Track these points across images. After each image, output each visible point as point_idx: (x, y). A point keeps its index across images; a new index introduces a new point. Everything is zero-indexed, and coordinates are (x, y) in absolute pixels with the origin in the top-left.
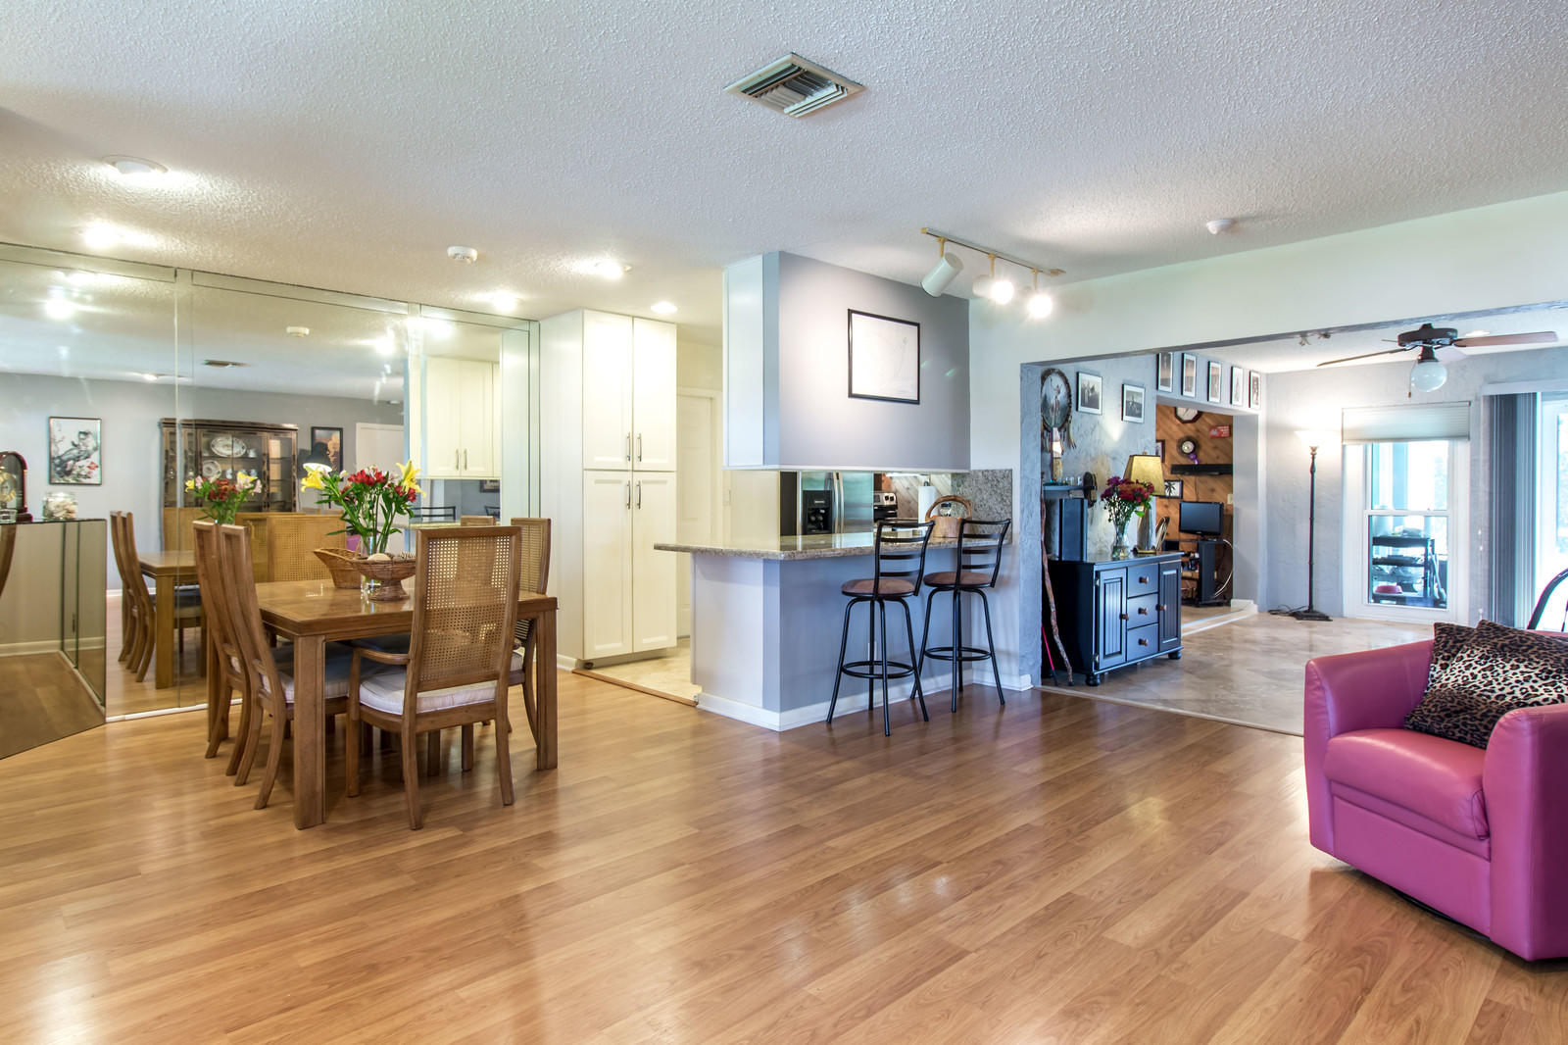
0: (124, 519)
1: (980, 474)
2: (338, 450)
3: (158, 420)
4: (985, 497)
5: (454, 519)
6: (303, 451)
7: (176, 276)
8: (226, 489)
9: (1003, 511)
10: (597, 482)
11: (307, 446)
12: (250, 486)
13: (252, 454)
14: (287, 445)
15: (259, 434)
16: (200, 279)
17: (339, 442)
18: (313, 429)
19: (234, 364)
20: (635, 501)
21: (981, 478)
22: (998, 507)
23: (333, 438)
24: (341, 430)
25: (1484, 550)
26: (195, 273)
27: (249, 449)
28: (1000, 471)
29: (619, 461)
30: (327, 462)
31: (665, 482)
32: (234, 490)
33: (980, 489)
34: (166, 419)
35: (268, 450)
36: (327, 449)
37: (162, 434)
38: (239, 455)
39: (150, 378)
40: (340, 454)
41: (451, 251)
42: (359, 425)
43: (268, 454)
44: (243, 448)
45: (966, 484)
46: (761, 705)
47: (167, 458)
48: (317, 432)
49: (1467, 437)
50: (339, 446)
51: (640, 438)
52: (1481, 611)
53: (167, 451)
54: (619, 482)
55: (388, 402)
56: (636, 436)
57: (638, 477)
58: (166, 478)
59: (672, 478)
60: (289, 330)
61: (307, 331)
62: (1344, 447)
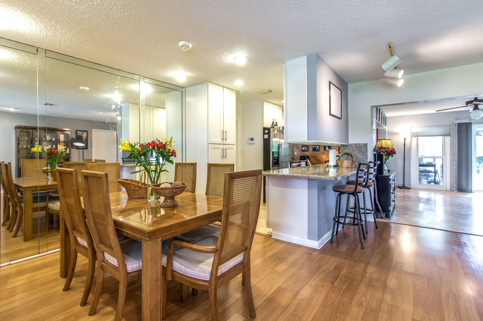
0: (6, 165)
1: (354, 145)
2: (86, 138)
3: (15, 126)
4: (356, 153)
5: (135, 162)
6: (72, 139)
7: (37, 51)
8: (54, 152)
9: (364, 158)
10: (213, 148)
11: (74, 136)
12: (64, 150)
13: (53, 139)
14: (66, 136)
15: (56, 132)
16: (49, 54)
17: (86, 136)
18: (76, 131)
19: (50, 104)
20: (225, 155)
21: (354, 147)
22: (362, 157)
23: (84, 134)
24: (87, 132)
25: (456, 168)
26: (47, 51)
27: (52, 137)
28: (363, 144)
29: (219, 140)
30: (82, 142)
31: (232, 149)
32: (57, 152)
33: (354, 151)
34: (18, 126)
35: (60, 138)
36: (83, 138)
37: (16, 132)
38: (49, 140)
39: (12, 110)
40: (87, 140)
41: (181, 43)
42: (93, 130)
43: (60, 140)
44: (50, 137)
45: (347, 149)
46: (307, 238)
47: (18, 141)
48: (78, 132)
49: (450, 135)
50: (86, 137)
51: (226, 132)
52: (455, 185)
53: (18, 138)
54: (219, 148)
55: (104, 122)
56: (225, 131)
57: (225, 146)
58: (18, 148)
59: (235, 147)
60: (81, 88)
61: (88, 89)
62: (411, 138)
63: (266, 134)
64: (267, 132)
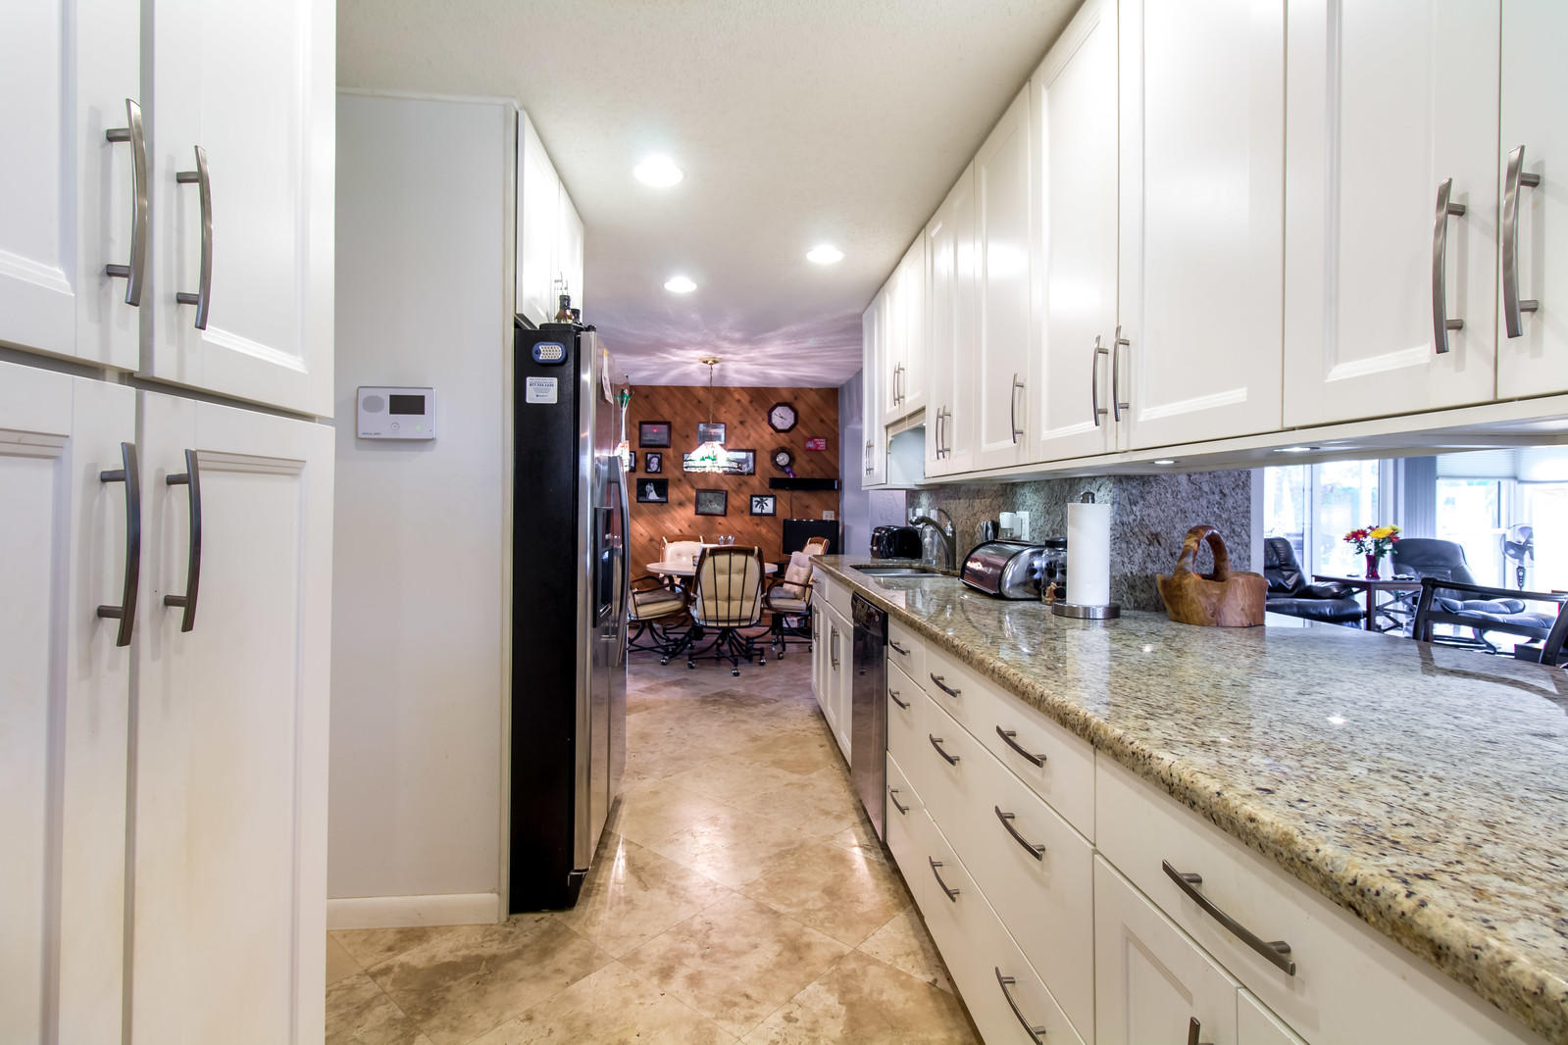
57: (177, 425)
63: (546, 369)
64: (550, 352)
